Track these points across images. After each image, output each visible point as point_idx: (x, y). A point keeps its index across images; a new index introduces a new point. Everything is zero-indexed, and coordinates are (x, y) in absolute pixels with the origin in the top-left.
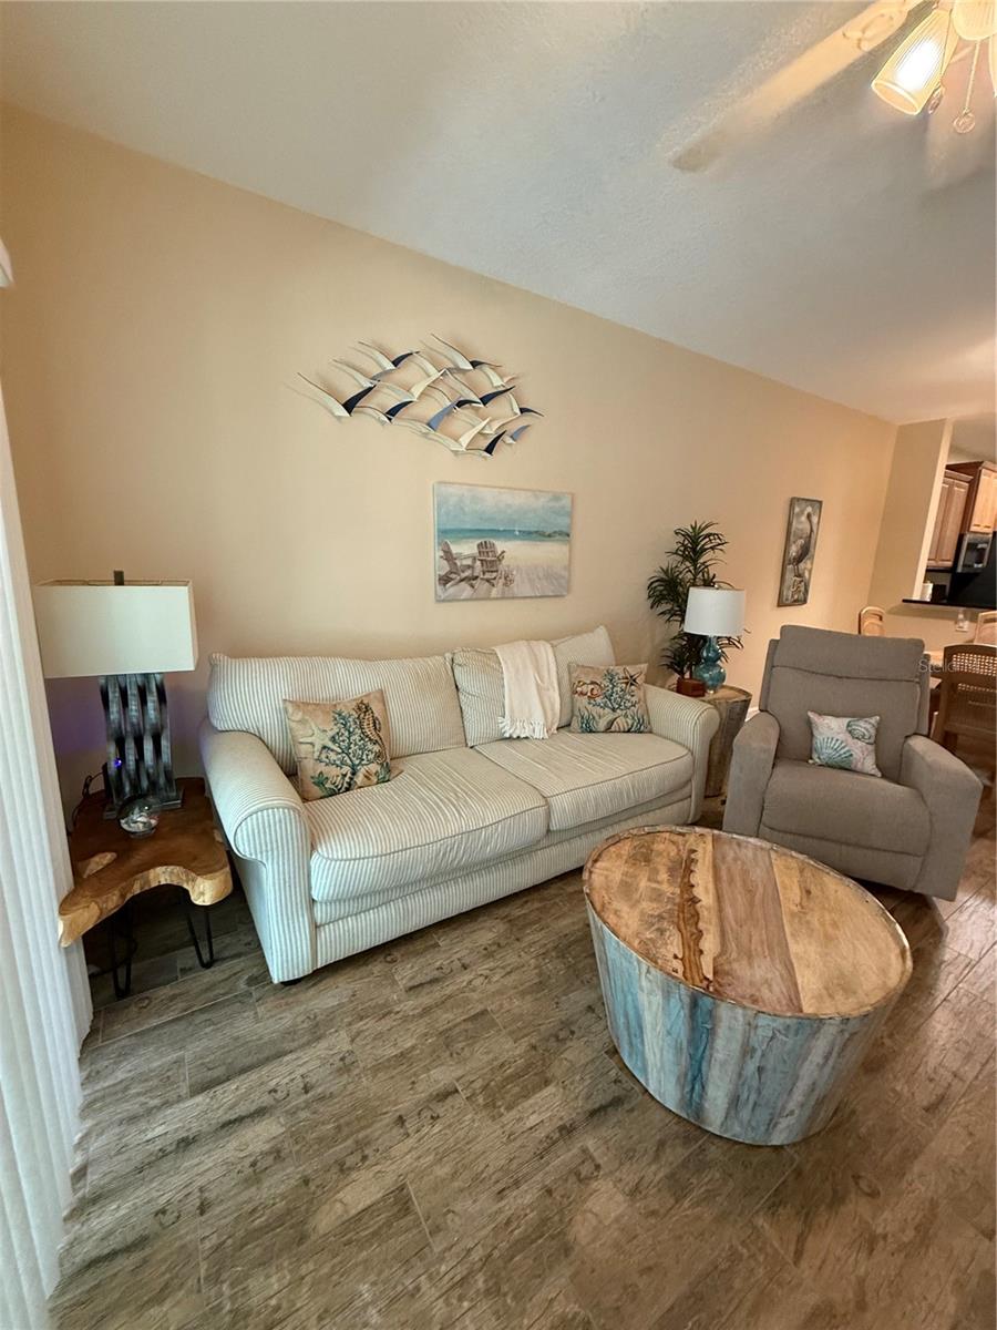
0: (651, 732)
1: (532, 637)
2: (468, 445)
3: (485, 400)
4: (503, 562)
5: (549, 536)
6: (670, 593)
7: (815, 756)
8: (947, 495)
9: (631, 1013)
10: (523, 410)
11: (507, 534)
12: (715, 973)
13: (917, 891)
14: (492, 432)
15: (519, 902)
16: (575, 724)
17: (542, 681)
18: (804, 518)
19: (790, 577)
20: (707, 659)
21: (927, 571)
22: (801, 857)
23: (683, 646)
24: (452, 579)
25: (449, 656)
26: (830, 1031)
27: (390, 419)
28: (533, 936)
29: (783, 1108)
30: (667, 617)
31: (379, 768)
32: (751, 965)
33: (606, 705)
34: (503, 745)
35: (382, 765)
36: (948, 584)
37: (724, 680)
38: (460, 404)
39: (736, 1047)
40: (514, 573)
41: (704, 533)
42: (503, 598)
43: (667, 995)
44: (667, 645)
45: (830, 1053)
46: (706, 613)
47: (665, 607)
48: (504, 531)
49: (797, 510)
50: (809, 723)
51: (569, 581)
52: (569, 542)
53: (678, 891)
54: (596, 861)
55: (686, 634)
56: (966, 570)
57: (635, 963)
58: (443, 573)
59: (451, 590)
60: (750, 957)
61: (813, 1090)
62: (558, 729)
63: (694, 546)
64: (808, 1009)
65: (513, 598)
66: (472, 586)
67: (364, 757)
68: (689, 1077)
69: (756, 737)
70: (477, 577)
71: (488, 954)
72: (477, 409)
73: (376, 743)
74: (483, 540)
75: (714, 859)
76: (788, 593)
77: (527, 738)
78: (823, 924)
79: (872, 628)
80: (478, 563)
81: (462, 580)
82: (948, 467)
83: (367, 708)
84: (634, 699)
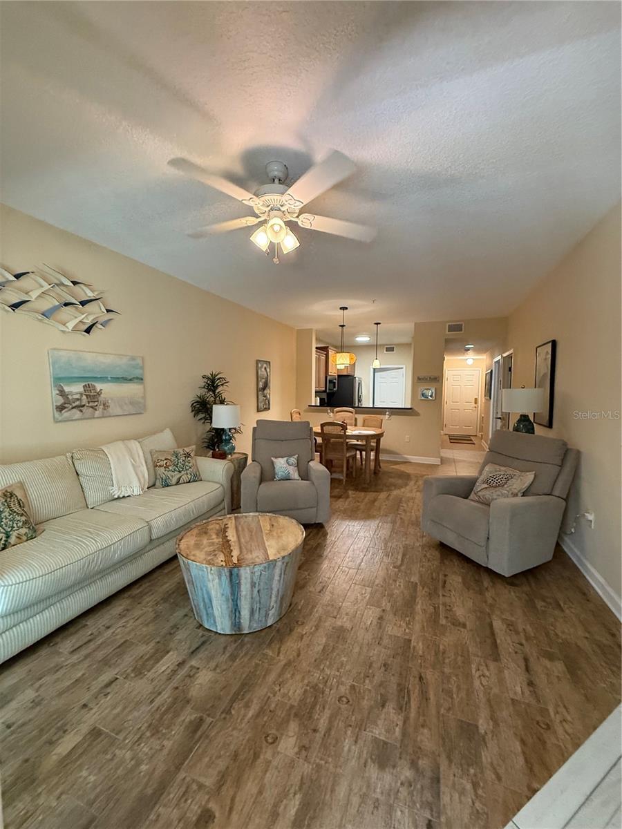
0: (201, 480)
1: (125, 439)
2: (73, 328)
3: (83, 303)
4: (102, 395)
5: (131, 380)
6: (203, 408)
7: (276, 477)
8: (318, 360)
9: (206, 596)
10: (108, 311)
11: (103, 379)
12: (238, 561)
13: (317, 522)
14: (89, 321)
15: (137, 586)
16: (158, 484)
17: (136, 462)
18: (263, 369)
19: (261, 398)
20: (226, 440)
21: (316, 392)
22: (270, 514)
23: (213, 435)
24: (65, 408)
25: (69, 455)
26: (279, 564)
27: (14, 310)
28: (147, 599)
29: (270, 606)
30: (202, 421)
31: (27, 530)
32: (251, 554)
33: (175, 470)
34: (114, 502)
35: (29, 528)
36: (326, 397)
37: (234, 449)
38: (66, 304)
39: (249, 586)
40: (110, 402)
41: (218, 377)
42: (103, 417)
43: (220, 577)
44: (204, 436)
45: (281, 574)
46: (222, 417)
47: (201, 416)
48: (101, 377)
49: (260, 365)
50: (273, 463)
51: (145, 406)
52: (142, 383)
53: (221, 540)
54: (181, 540)
55: (214, 429)
56: (330, 391)
57: (205, 570)
58: (59, 404)
59: (66, 414)
60: (251, 551)
61: (278, 593)
62: (148, 488)
63: (213, 384)
64: (271, 558)
65: (110, 416)
66: (81, 411)
67: (15, 525)
68: (234, 611)
69: (251, 472)
70: (84, 406)
71: (121, 616)
72: (76, 308)
73: (22, 515)
74: (87, 383)
75: (236, 524)
76: (261, 405)
77: (129, 496)
78: (277, 533)
79: (296, 418)
80: (84, 397)
81: (73, 408)
82: (317, 348)
83: (12, 495)
84: (190, 465)
